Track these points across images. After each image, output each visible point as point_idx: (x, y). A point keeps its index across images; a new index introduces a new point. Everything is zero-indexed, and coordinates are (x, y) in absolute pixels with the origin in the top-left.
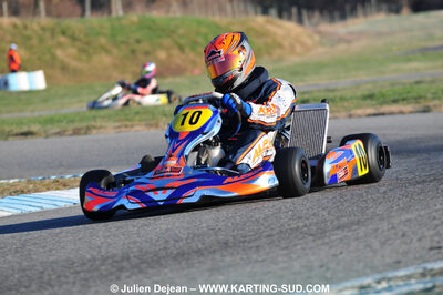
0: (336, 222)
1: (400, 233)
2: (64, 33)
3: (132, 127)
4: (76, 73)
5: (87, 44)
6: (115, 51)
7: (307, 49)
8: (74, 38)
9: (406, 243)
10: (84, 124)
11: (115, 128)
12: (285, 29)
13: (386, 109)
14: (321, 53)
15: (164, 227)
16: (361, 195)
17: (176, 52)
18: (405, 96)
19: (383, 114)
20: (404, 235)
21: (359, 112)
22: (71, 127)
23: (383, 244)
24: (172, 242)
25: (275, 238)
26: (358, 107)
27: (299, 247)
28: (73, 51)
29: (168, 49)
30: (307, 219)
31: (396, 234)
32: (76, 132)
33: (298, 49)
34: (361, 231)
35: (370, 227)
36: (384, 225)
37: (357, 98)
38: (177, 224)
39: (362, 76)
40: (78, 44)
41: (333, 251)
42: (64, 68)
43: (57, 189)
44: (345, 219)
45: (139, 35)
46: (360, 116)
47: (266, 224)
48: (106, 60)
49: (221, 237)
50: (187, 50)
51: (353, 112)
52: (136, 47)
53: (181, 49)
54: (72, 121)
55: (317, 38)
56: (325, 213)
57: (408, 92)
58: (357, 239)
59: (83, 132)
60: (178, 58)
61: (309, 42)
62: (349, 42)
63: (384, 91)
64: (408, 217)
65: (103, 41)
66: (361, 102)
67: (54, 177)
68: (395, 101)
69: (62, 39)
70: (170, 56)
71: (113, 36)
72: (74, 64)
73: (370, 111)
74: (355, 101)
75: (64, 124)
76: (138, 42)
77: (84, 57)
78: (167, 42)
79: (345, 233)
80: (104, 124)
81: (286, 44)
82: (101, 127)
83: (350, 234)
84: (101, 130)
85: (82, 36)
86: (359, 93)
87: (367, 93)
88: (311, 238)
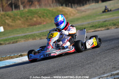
0: (86, 62)
1: (104, 64)
2: (7, 16)
3: (28, 40)
4: (12, 26)
5: (14, 18)
6: (22, 19)
7: (74, 14)
8: (10, 17)
9: (106, 67)
10: (15, 40)
11: (24, 41)
12: (68, 9)
13: (97, 29)
14: (78, 15)
15: (40, 67)
16: (93, 54)
17: (38, 18)
18: (102, 25)
19: (96, 31)
20: (105, 65)
21: (90, 31)
22: (12, 41)
23: (100, 68)
24: (42, 72)
25: (70, 68)
26: (90, 29)
27: (77, 70)
28: (10, 20)
29: (36, 18)
30: (79, 62)
31: (103, 65)
32: (13, 43)
33: (72, 15)
34: (94, 65)
35: (96, 63)
36: (100, 62)
37: (89, 27)
38: (43, 66)
39: (90, 21)
40: (12, 18)
41: (86, 71)
42: (8, 25)
43: (10, 59)
44: (89, 62)
45: (28, 15)
46: (90, 32)
47: (68, 65)
48: (20, 22)
49: (56, 69)
50: (42, 17)
51: (88, 31)
52: (27, 18)
53: (40, 17)
54: (12, 40)
55: (77, 11)
56: (83, 60)
57: (103, 25)
58: (92, 67)
59: (15, 42)
60: (39, 20)
61: (74, 12)
62: (85, 12)
63: (96, 24)
64: (106, 59)
65: (18, 17)
66: (90, 28)
67: (8, 56)
68: (99, 27)
69: (7, 17)
70: (37, 19)
71: (21, 15)
72: (11, 24)
73: (93, 30)
74: (89, 28)
75: (10, 41)
76: (28, 16)
77: (14, 22)
78: (36, 16)
79: (89, 66)
80: (20, 40)
81: (68, 13)
82: (20, 41)
83: (90, 65)
84: (20, 42)
85: (12, 16)
86: (90, 26)
87: (91, 25)
88: (80, 68)
